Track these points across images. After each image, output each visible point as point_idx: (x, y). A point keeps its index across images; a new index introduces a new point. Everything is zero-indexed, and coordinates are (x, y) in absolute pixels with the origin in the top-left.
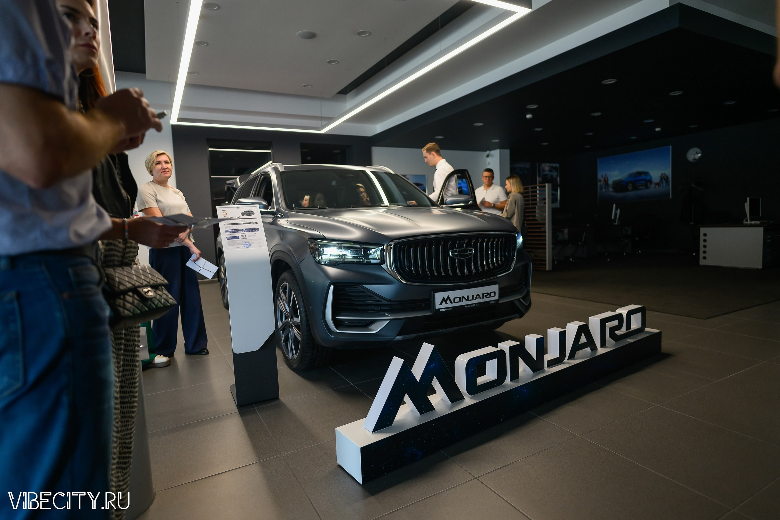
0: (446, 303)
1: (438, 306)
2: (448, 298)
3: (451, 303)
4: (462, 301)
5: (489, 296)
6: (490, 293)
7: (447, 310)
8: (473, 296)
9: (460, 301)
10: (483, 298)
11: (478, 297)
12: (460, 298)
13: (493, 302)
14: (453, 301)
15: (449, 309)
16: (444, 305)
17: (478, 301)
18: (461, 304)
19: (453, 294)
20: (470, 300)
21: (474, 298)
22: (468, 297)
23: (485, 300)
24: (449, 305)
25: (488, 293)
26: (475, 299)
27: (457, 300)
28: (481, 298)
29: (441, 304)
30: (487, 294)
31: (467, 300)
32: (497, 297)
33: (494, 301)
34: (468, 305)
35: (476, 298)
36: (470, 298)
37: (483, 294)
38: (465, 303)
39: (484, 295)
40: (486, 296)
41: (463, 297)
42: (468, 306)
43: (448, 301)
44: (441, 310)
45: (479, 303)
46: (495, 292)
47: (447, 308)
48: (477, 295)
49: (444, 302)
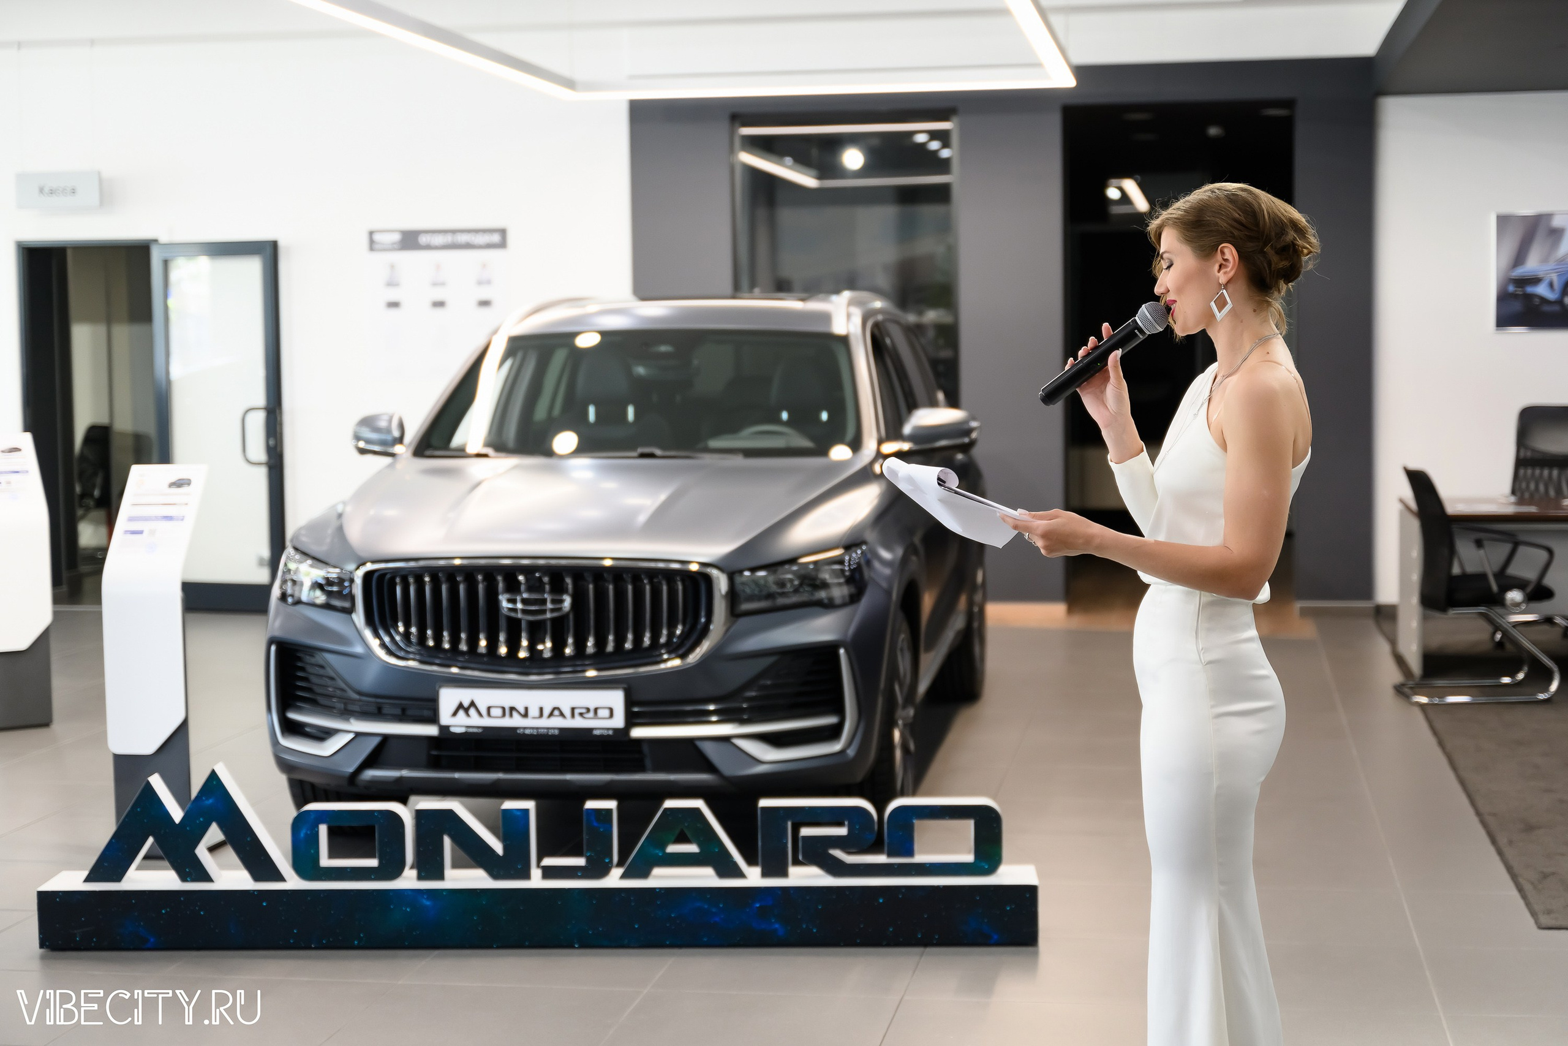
0: (468, 715)
1: (445, 718)
2: (472, 704)
3: (480, 715)
4: (511, 715)
7: (471, 730)
8: (541, 709)
10: (573, 715)
11: (556, 713)
12: (504, 709)
13: (604, 733)
14: (484, 711)
15: (475, 730)
17: (557, 723)
18: (505, 723)
19: (484, 697)
20: (534, 718)
22: (526, 709)
23: (579, 723)
24: (474, 721)
27: (499, 712)
29: (455, 714)
31: (525, 715)
32: (617, 722)
33: (608, 729)
34: (525, 728)
35: (551, 715)
37: (573, 709)
38: (516, 722)
39: (577, 712)
40: (581, 714)
41: (512, 709)
42: (526, 731)
44: (452, 730)
45: (562, 730)
47: (468, 727)
48: (555, 709)
49: (461, 713)
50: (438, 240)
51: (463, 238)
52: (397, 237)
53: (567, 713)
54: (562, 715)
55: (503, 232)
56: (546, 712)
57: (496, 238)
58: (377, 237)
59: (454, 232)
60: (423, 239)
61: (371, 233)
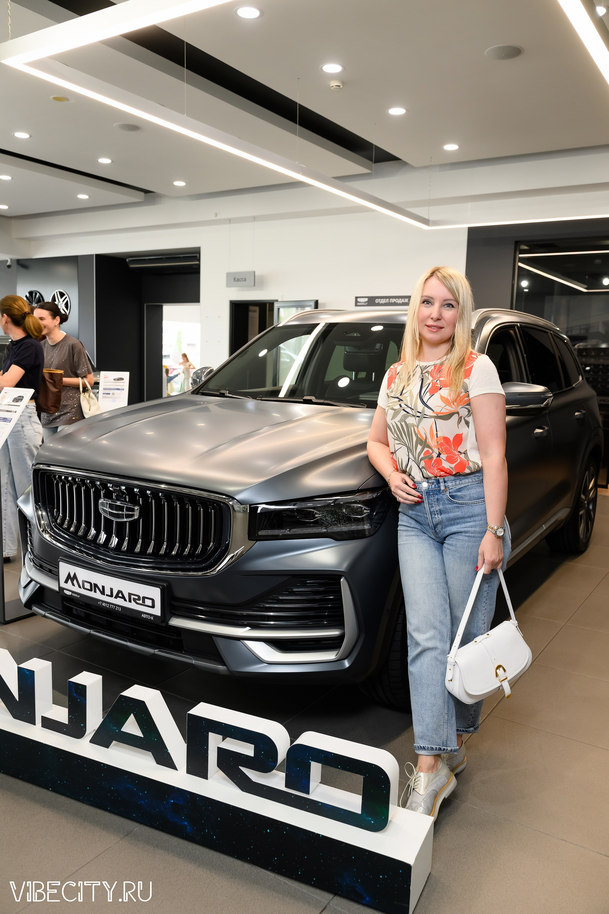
0: (73, 585)
1: (62, 582)
2: (75, 576)
3: (80, 587)
4: (95, 592)
5: (141, 602)
6: (144, 598)
7: (74, 595)
8: (112, 590)
9: (91, 590)
10: (130, 600)
11: (120, 595)
12: (91, 583)
13: (149, 617)
14: (81, 583)
15: (76, 595)
16: (69, 586)
17: (120, 602)
18: (91, 594)
19: (83, 574)
20: (107, 595)
21: (114, 594)
22: (103, 587)
23: (133, 606)
24: (76, 589)
25: (139, 596)
26: (116, 597)
27: (87, 586)
28: (125, 600)
29: (66, 582)
30: (137, 598)
31: (103, 593)
32: (157, 611)
33: (150, 614)
34: (102, 601)
35: (118, 596)
36: (108, 592)
37: (130, 595)
38: (97, 595)
39: (132, 597)
40: (135, 600)
41: (96, 585)
42: (103, 604)
43: (75, 582)
44: (65, 591)
45: (123, 608)
46: (153, 601)
47: (73, 592)
48: (119, 592)
49: (70, 581)
50: (383, 301)
51: (393, 300)
52: (366, 300)
53: (127, 598)
54: (123, 597)
55: (409, 297)
56: (115, 594)
57: (406, 300)
58: (359, 300)
59: (389, 297)
60: (377, 301)
61: (356, 298)
